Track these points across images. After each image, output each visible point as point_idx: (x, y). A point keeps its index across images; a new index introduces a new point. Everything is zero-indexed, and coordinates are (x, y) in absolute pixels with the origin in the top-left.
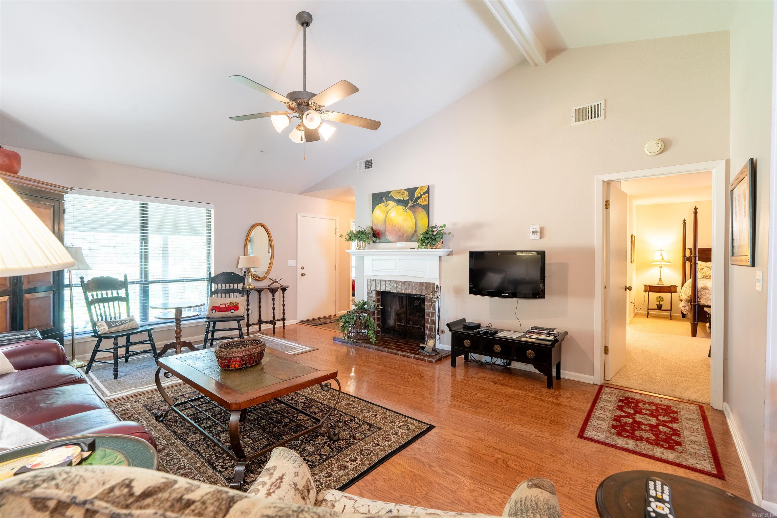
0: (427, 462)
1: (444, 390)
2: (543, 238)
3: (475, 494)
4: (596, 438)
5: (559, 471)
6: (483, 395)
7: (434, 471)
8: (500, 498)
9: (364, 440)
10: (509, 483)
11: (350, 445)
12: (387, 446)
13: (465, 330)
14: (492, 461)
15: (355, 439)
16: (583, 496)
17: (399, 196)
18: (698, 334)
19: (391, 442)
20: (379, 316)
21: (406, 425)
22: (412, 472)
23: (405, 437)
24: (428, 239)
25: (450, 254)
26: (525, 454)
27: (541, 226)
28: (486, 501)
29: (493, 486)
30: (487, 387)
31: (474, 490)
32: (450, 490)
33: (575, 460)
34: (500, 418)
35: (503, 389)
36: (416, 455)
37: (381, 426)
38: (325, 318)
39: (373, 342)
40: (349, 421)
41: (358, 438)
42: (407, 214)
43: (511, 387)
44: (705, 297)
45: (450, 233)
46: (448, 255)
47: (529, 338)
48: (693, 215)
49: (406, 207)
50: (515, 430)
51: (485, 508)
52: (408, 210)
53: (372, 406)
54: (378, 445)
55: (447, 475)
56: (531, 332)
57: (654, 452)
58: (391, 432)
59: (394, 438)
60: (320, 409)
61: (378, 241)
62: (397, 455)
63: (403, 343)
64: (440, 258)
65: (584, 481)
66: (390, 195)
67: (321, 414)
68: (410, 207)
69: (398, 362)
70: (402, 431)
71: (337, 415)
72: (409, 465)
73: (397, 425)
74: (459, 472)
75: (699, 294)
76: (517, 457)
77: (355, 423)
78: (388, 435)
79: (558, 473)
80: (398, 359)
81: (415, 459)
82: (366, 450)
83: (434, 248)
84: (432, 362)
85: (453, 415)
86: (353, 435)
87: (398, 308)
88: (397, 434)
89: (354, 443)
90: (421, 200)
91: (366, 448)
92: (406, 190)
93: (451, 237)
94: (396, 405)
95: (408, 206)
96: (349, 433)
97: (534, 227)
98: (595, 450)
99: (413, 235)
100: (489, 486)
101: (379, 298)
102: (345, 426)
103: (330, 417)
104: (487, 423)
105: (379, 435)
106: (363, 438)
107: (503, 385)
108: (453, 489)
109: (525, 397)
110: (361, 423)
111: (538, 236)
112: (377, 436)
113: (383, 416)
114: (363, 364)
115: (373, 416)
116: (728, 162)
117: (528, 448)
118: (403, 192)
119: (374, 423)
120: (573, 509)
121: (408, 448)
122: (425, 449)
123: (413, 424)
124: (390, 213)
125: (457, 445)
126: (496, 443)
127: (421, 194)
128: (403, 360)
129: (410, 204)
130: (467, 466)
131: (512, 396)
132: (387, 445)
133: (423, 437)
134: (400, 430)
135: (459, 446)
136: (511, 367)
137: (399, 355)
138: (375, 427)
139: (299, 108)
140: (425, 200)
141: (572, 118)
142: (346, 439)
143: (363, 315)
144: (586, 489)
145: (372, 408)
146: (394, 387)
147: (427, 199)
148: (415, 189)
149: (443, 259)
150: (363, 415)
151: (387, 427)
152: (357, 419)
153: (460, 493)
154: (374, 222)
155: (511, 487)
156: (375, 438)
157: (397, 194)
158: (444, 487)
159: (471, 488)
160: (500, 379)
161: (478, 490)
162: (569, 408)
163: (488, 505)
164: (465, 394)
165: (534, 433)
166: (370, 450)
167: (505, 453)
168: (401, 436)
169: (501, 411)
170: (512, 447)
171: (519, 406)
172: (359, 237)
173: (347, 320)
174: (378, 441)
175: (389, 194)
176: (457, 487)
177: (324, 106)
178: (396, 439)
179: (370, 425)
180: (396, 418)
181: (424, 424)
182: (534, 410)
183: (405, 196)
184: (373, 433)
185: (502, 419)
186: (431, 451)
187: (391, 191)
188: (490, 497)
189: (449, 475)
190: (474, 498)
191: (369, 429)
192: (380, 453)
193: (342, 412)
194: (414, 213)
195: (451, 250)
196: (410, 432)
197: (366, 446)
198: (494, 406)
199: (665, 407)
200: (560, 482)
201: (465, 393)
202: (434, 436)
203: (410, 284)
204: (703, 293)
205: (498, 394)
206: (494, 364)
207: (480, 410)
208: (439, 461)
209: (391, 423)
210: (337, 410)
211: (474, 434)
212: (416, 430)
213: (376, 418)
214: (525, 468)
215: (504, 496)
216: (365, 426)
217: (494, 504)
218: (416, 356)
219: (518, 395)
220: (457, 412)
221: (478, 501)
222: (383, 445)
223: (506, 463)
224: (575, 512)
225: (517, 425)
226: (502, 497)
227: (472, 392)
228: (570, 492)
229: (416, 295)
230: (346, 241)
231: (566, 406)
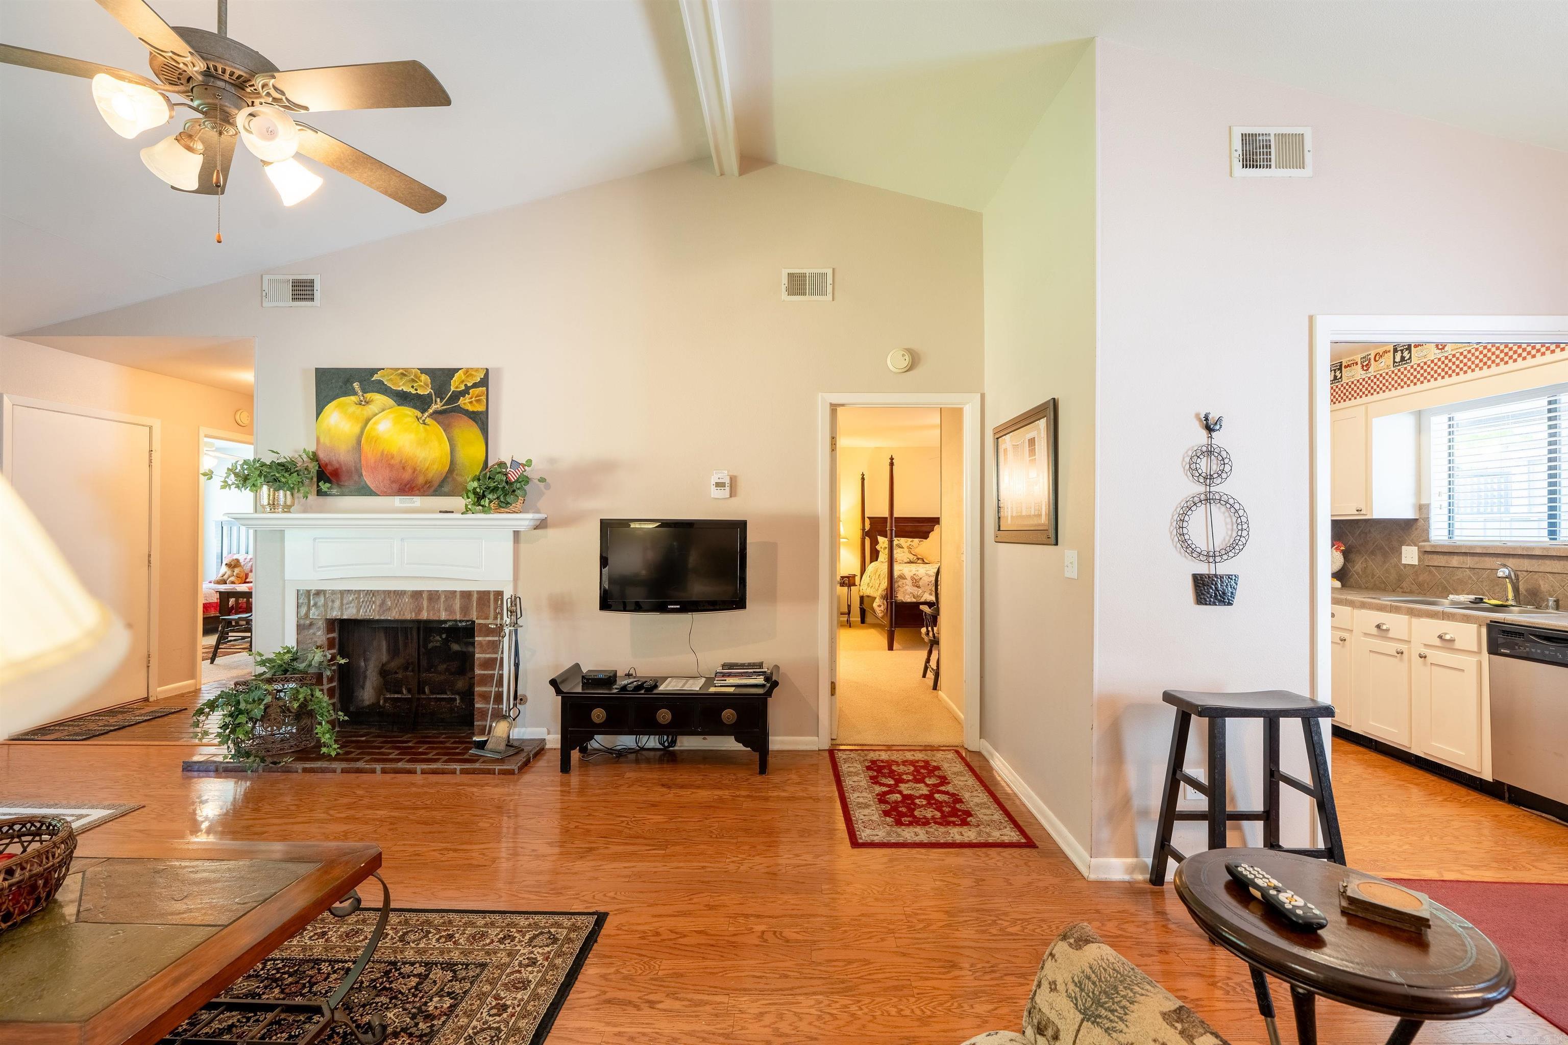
0: (639, 998)
1: (576, 827)
2: (735, 496)
3: (768, 1019)
4: (876, 839)
5: (863, 915)
6: (659, 817)
7: (665, 1010)
8: (811, 1007)
9: (458, 1010)
10: (807, 971)
11: (425, 1039)
12: (528, 1002)
13: (588, 689)
14: (757, 942)
15: (429, 1017)
16: (918, 944)
17: (403, 384)
18: (896, 645)
19: (532, 987)
20: (334, 684)
21: (542, 933)
22: (619, 1034)
23: (558, 961)
24: (494, 490)
25: (541, 525)
26: (798, 907)
27: (731, 474)
28: (795, 1024)
29: (787, 989)
30: (658, 799)
31: (761, 1013)
32: (720, 1035)
33: (873, 887)
34: (717, 853)
35: (687, 795)
36: (605, 992)
37: (481, 957)
38: (112, 712)
39: (333, 754)
40: (382, 977)
41: (438, 1011)
42: (426, 430)
43: (699, 787)
44: (902, 590)
45: (542, 480)
46: (535, 529)
47: (721, 686)
48: (888, 467)
49: (423, 411)
50: (756, 868)
51: (800, 1039)
52: (428, 421)
53: (423, 917)
54: (505, 1008)
55: (696, 1006)
56: (724, 675)
57: (952, 835)
58: (517, 963)
59: (532, 974)
60: (267, 978)
61: (334, 491)
62: (561, 1012)
63: (415, 741)
64: (516, 534)
65: (903, 917)
66: (376, 377)
67: (277, 991)
68: (436, 412)
69: (426, 789)
70: (540, 950)
71: (334, 976)
72: (605, 1022)
73: (520, 941)
74: (711, 989)
75: (896, 585)
76: (791, 916)
77: (403, 978)
78: (512, 973)
79: (864, 919)
80: (421, 782)
81: (609, 1001)
82: (478, 1032)
83: (507, 512)
84: (511, 772)
85: (630, 877)
86: (419, 1009)
87: (385, 658)
88: (535, 963)
89: (435, 1028)
90: (467, 401)
91: (475, 1028)
92: (423, 371)
93: (543, 488)
94: (485, 895)
95: (431, 411)
96: (404, 1009)
97: (720, 475)
98: (885, 859)
99: (444, 481)
100: (781, 992)
101: (334, 638)
102: (377, 996)
103: (314, 989)
104: (702, 871)
105: (492, 983)
106: (453, 1007)
107: (682, 787)
108: (725, 1031)
109: (734, 800)
110: (422, 970)
111: (725, 492)
112: (487, 988)
113: (469, 931)
114: (323, 816)
115: (444, 940)
116: (983, 397)
117: (797, 893)
118: (416, 376)
119: (456, 956)
120: (919, 971)
121: (578, 985)
122: (617, 972)
123: (558, 925)
124: (375, 423)
125: (673, 936)
126: (743, 904)
127: (466, 385)
128: (437, 783)
129: (437, 406)
130: (721, 970)
131: (713, 804)
132: (526, 998)
133: (595, 946)
134: (536, 950)
135: (680, 937)
136: (676, 748)
137: (419, 771)
138: (467, 965)
139: (205, 85)
140: (478, 401)
141: (784, 288)
142: (403, 1030)
143: (286, 686)
144: (915, 930)
145: (429, 923)
146: (452, 854)
147: (483, 398)
148: (452, 372)
149: (522, 537)
150: (412, 948)
151: (499, 955)
152: (404, 963)
153: (743, 1032)
154: (322, 440)
155: (815, 978)
156: (484, 994)
157: (398, 378)
158: (706, 1035)
159: (756, 1012)
160: (672, 777)
161: (768, 1010)
162: (810, 801)
163: (802, 1031)
164: (624, 824)
165: (788, 862)
166: (490, 1028)
167: (767, 917)
168: (546, 963)
169: (712, 840)
170: (772, 902)
171: (735, 821)
172: (276, 480)
173: (243, 706)
174: (497, 997)
175: (372, 376)
176: (731, 1023)
177: (306, 108)
178: (540, 975)
179: (449, 966)
180: (508, 925)
181: (584, 917)
182: (763, 821)
183: (421, 386)
184: (472, 983)
185: (721, 854)
186: (634, 971)
187: (380, 369)
188: (795, 1013)
189: (699, 1005)
190: (771, 1030)
191: (455, 978)
192: (522, 1024)
193: (346, 962)
194: (447, 428)
195: (543, 516)
196: (562, 945)
197: (474, 1023)
198: (691, 834)
199: (923, 764)
200: (875, 933)
201: (623, 822)
202: (618, 935)
203: (433, 596)
204: (900, 583)
205: (685, 807)
206: (643, 749)
207: (673, 848)
208: (661, 986)
209: (501, 941)
210: (325, 961)
211: (693, 902)
212: (573, 935)
213: (454, 943)
214: (813, 932)
215: (817, 1000)
216: (437, 974)
217: (810, 1024)
218: (467, 766)
219: (721, 800)
220: (633, 867)
221: (780, 1030)
222: (516, 1002)
223: (781, 935)
224: (925, 975)
225: (754, 856)
226: (813, 1002)
227: (634, 817)
228: (898, 945)
229: (445, 622)
230: (223, 487)
231: (804, 798)
